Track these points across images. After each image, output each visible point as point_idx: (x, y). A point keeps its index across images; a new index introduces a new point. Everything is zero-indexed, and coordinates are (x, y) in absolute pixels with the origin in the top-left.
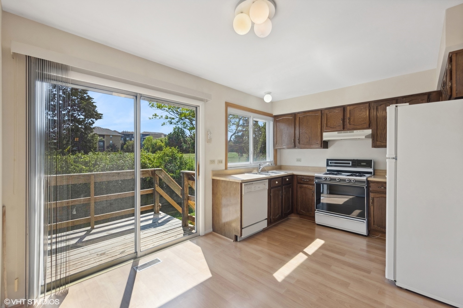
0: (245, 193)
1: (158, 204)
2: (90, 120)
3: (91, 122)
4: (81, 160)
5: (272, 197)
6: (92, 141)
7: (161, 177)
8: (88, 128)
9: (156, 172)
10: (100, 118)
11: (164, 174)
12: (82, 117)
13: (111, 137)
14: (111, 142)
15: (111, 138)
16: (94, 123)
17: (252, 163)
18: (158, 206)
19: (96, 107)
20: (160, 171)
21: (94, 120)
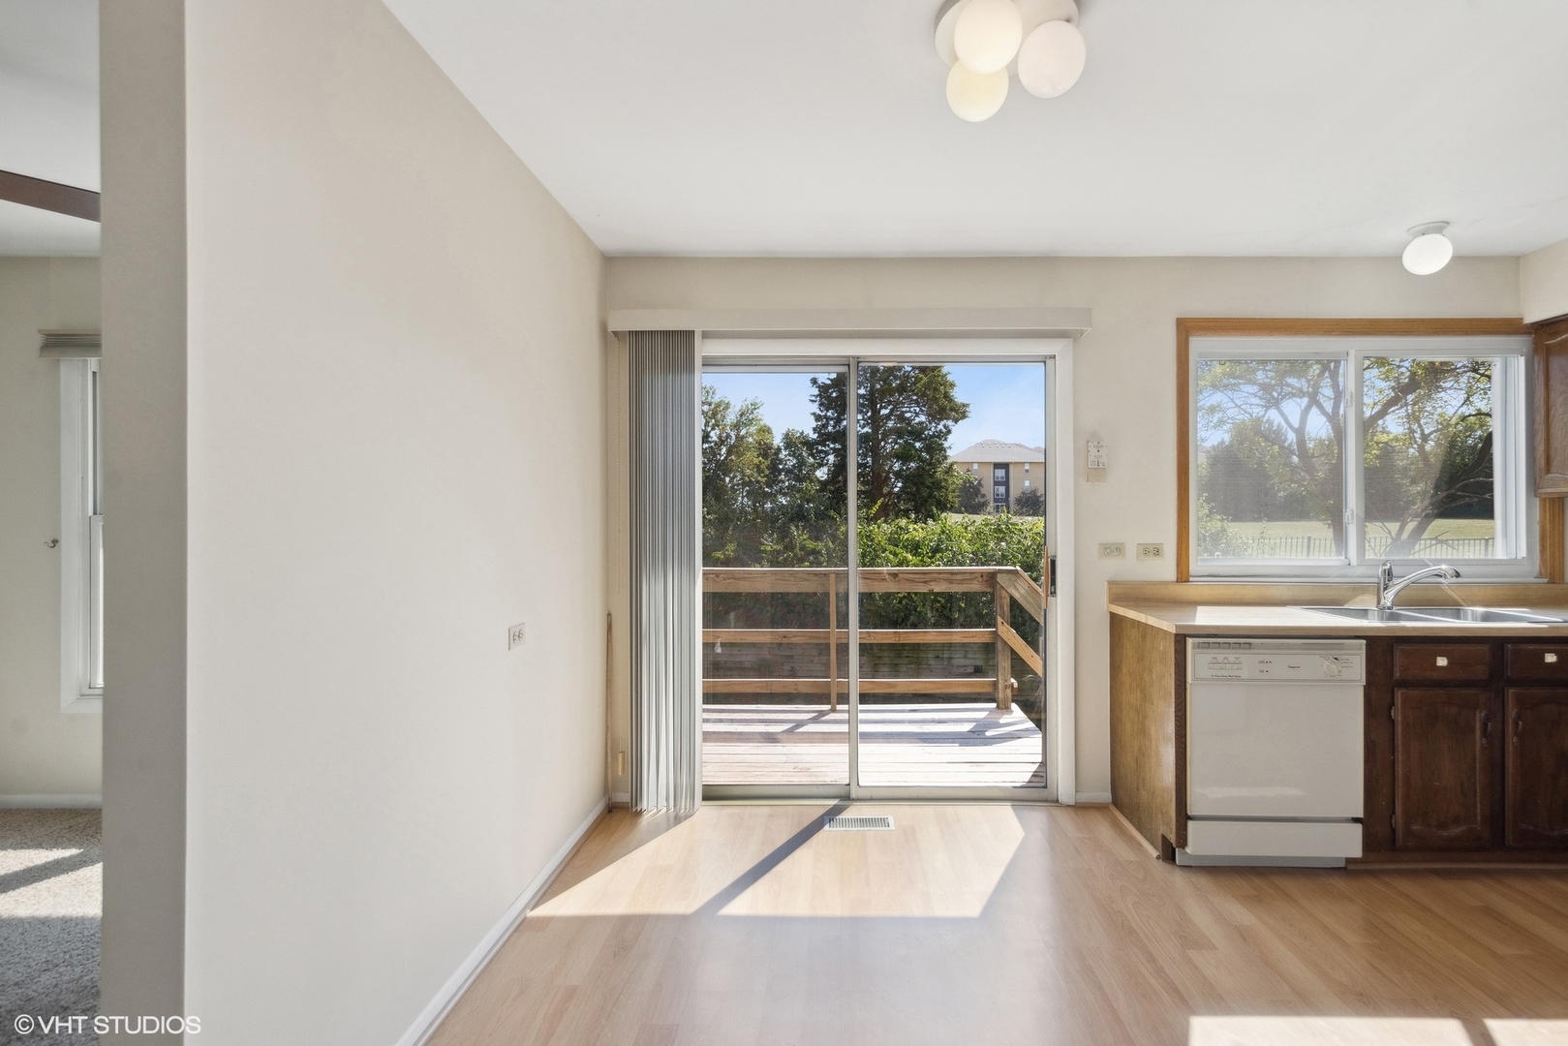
0: (1195, 678)
1: (1006, 681)
2: (941, 427)
3: (944, 430)
4: (906, 537)
5: (1399, 729)
6: (943, 484)
7: (1017, 596)
8: (935, 446)
9: (999, 578)
10: (964, 416)
11: (1027, 588)
12: (922, 418)
13: (1027, 467)
14: (1027, 483)
15: (1027, 471)
16: (949, 432)
17: (1354, 562)
18: (1006, 687)
19: (952, 385)
20: (1013, 577)
21: (950, 423)
